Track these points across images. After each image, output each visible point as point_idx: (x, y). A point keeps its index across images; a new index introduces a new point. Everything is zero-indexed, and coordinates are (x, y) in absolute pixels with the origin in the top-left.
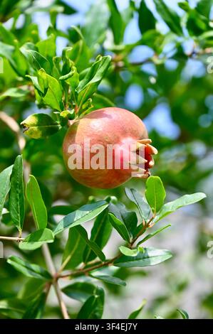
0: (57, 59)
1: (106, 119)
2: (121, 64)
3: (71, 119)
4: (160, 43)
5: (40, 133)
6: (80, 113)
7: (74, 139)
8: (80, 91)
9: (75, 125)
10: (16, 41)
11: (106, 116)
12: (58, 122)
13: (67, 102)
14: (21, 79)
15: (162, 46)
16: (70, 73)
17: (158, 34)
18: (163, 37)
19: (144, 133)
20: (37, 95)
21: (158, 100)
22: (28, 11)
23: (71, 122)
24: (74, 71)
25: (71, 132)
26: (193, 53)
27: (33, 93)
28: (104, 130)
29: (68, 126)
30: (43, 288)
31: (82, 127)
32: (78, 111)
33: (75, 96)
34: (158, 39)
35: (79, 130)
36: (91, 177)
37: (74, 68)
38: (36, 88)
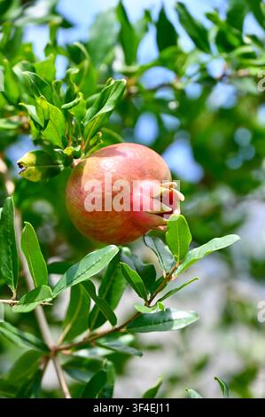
0: (57, 84)
1: (119, 158)
2: (134, 89)
3: (76, 158)
4: (183, 63)
5: (39, 175)
6: (87, 150)
7: (80, 182)
8: (86, 123)
9: (81, 166)
10: (6, 61)
11: (119, 153)
12: (60, 162)
13: (71, 136)
14: (11, 108)
15: (184, 67)
16: (76, 101)
17: (180, 52)
18: (186, 56)
19: (167, 174)
20: (33, 128)
21: (176, 135)
22: (19, 23)
23: (76, 162)
24: (80, 98)
25: (77, 174)
26: (224, 75)
27: (26, 126)
28: (118, 172)
29: (72, 167)
30: (40, 364)
31: (90, 167)
32: (84, 147)
33: (80, 129)
34: (180, 59)
35: (85, 171)
36: (102, 229)
37: (80, 94)
38: (32, 119)
